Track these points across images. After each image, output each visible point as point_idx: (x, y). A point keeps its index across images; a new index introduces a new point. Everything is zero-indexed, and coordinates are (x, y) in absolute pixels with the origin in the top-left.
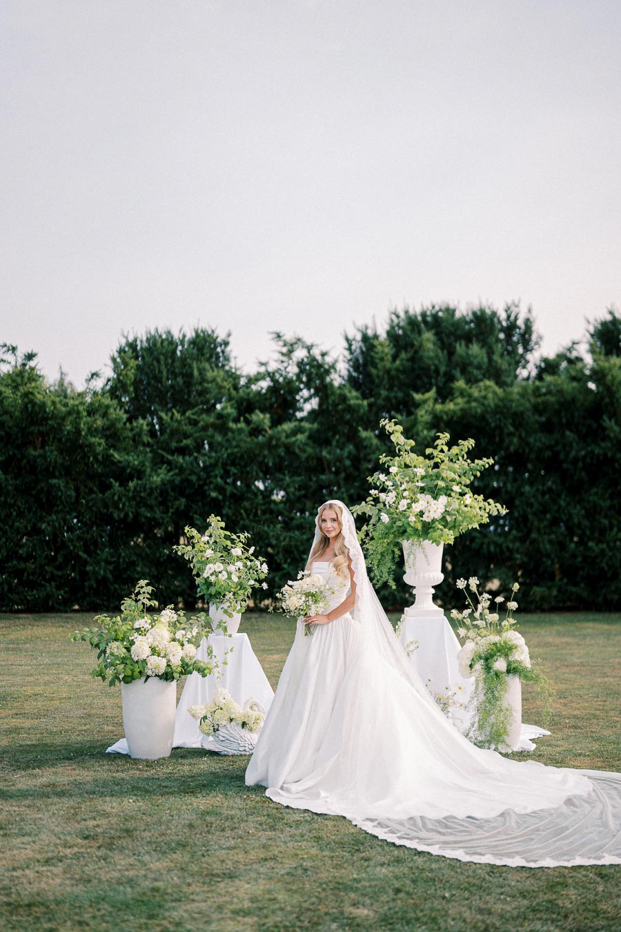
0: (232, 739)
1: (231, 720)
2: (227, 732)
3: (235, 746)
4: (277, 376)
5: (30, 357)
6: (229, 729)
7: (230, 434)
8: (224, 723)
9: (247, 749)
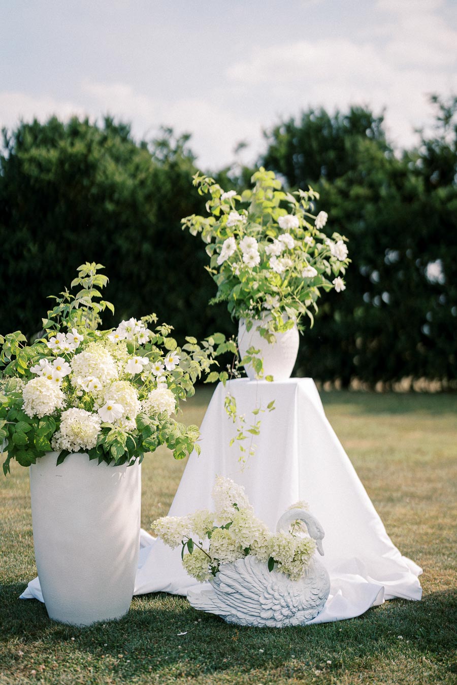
0: (246, 592)
1: (247, 551)
2: (236, 576)
3: (252, 607)
4: (433, 146)
5: (186, 137)
6: (242, 570)
7: (381, 204)
8: (231, 557)
9: (278, 616)
